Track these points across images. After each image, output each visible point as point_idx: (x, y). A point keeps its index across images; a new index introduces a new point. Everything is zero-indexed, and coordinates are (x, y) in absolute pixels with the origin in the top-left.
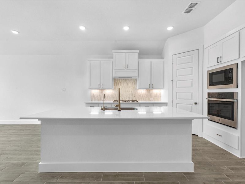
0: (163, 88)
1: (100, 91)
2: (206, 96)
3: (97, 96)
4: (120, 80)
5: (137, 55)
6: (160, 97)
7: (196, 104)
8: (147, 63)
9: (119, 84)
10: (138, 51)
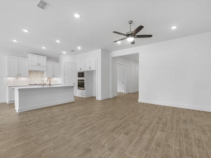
0: (60, 77)
1: (16, 78)
2: (77, 81)
3: (13, 82)
4: (32, 71)
5: (45, 59)
6: (57, 81)
7: (74, 84)
8: (51, 64)
9: (32, 74)
10: (46, 57)
